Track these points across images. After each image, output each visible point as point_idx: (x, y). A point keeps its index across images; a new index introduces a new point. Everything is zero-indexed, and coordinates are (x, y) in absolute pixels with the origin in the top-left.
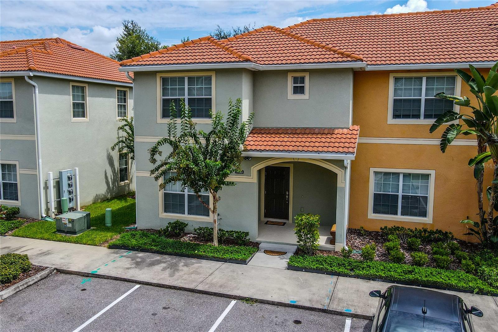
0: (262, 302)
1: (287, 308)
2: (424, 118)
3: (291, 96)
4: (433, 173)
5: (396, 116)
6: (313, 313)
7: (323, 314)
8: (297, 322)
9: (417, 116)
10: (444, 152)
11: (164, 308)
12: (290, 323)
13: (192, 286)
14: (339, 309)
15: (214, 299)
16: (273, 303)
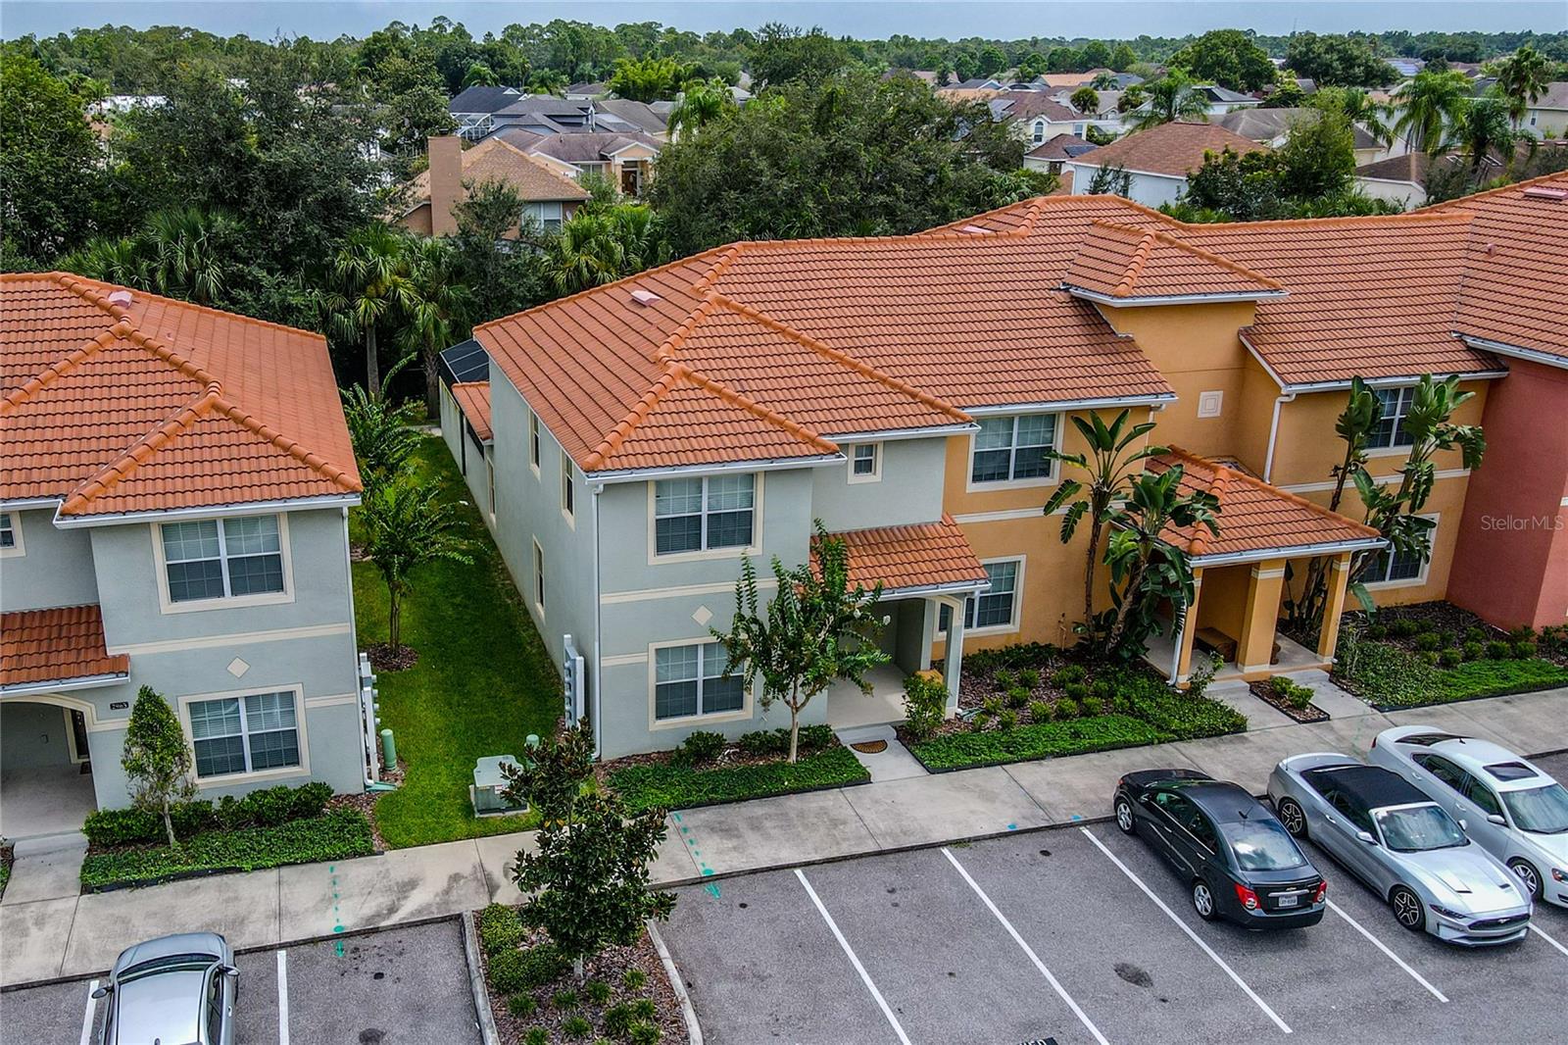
0: (977, 839)
1: (1012, 838)
2: (1015, 477)
3: (854, 479)
4: (1023, 558)
5: (976, 478)
6: (1041, 833)
7: (1053, 832)
8: (1045, 853)
9: (1004, 476)
10: (1065, 542)
11: (889, 891)
12: (1041, 857)
13: (871, 847)
14: (1066, 820)
15: (920, 855)
16: (991, 837)
